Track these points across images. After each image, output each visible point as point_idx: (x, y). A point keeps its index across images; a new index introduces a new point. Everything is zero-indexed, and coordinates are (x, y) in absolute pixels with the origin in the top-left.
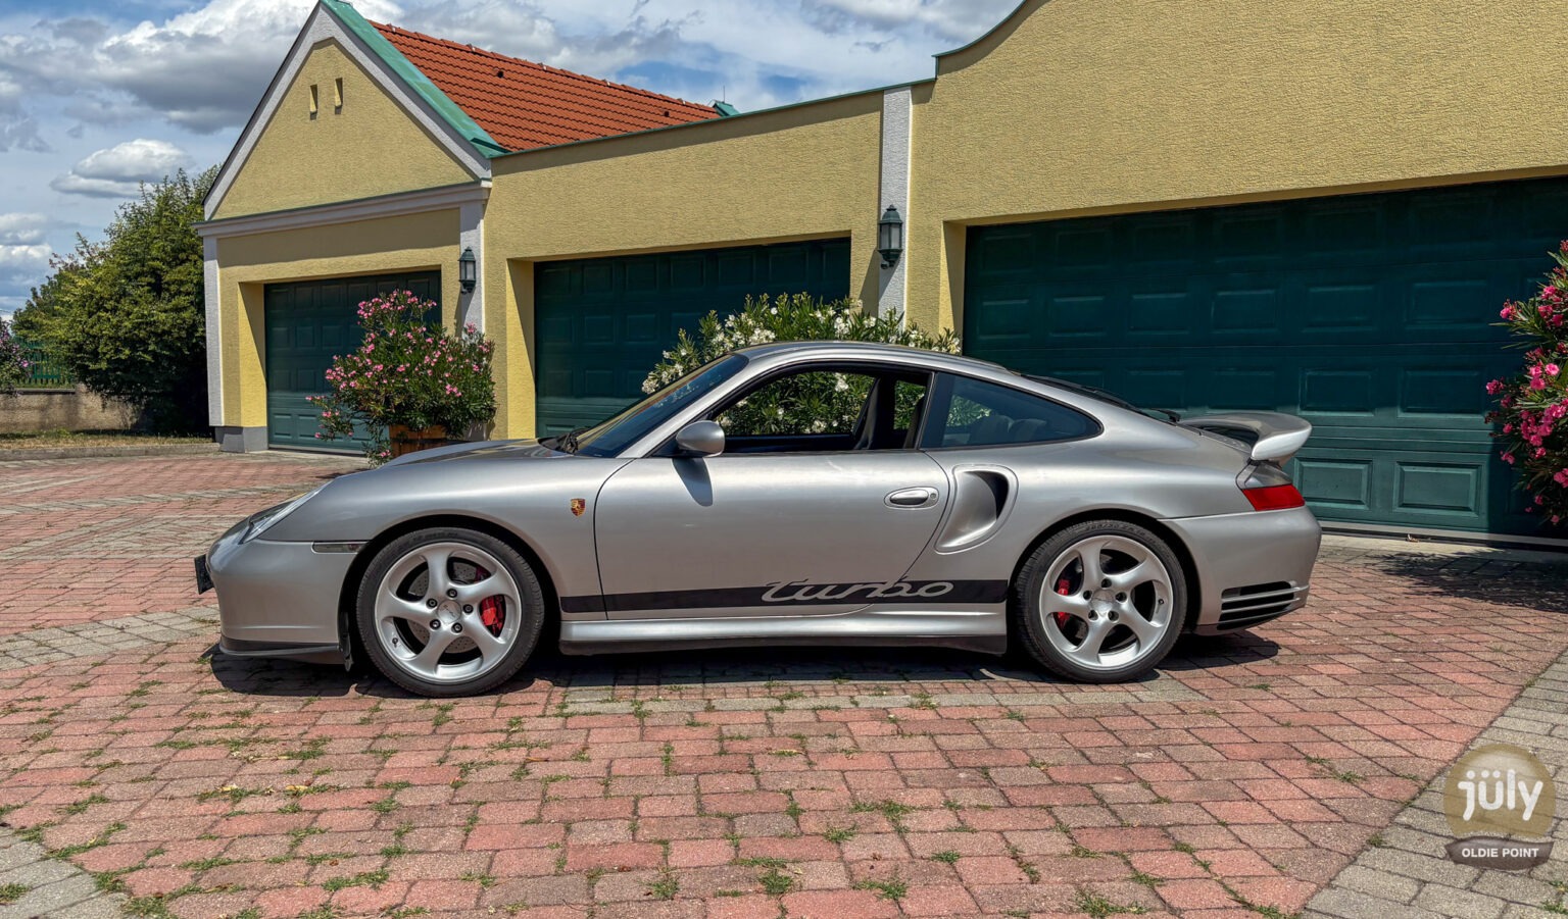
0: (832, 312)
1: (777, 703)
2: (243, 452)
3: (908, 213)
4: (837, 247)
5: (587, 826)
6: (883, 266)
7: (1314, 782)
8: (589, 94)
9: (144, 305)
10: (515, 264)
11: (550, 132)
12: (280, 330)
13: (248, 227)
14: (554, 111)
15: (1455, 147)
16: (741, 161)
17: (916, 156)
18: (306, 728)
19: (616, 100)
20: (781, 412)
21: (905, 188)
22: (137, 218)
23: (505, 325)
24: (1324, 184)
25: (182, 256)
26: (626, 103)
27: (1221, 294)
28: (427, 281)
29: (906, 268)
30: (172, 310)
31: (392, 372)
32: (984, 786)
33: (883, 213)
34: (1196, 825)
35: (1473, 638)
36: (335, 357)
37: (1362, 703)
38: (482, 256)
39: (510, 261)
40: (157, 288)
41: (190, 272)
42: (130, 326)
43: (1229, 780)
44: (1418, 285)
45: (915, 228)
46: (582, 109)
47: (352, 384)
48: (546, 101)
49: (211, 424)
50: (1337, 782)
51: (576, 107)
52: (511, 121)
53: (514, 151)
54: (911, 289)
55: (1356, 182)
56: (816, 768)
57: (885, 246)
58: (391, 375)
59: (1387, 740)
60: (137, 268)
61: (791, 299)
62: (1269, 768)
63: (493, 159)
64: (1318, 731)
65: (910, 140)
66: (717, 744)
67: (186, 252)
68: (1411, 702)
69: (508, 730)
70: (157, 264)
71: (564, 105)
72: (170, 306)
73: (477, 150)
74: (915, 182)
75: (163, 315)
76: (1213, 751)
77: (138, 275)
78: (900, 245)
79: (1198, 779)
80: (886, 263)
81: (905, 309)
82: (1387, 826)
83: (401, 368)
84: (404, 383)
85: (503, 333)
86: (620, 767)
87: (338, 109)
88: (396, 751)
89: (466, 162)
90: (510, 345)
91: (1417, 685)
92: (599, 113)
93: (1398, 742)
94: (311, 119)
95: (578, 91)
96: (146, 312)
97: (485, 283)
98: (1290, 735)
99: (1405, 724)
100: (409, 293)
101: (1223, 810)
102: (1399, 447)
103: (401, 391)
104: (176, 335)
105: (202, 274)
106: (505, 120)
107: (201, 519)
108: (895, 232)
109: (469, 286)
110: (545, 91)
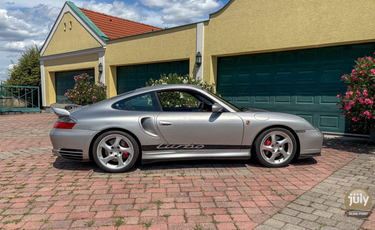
0: (182, 78)
1: (145, 175)
2: (50, 113)
3: (203, 53)
4: (186, 62)
5: (79, 207)
6: (197, 67)
7: (271, 196)
8: (133, 25)
9: (26, 77)
10: (112, 67)
11: (122, 35)
12: (59, 83)
13: (50, 58)
14: (124, 30)
15: (333, 36)
16: (164, 41)
17: (205, 39)
18: (24, 181)
19: (140, 27)
20: (168, 103)
21: (202, 47)
22: (25, 56)
23: (109, 82)
24: (302, 46)
25: (36, 65)
26: (143, 28)
27: (278, 73)
28: (91, 71)
29: (202, 67)
30: (33, 78)
31: (81, 93)
32: (186, 197)
33: (197, 54)
34: (235, 208)
35: (327, 159)
36: (68, 90)
37: (292, 175)
38: (104, 64)
39: (111, 66)
40: (30, 73)
41: (38, 69)
42: (23, 82)
43: (249, 196)
44: (325, 71)
45: (204, 57)
46: (131, 29)
47: (71, 96)
48: (122, 27)
49: (43, 106)
50: (277, 196)
51: (130, 29)
52: (113, 32)
53: (111, 39)
54: (204, 73)
55: (309, 45)
56: (146, 192)
57: (197, 62)
58: (81, 94)
59: (294, 185)
60: (25, 68)
61: (172, 75)
62: (261, 192)
63: (106, 41)
64: (278, 183)
65: (203, 35)
66: (124, 186)
67: (36, 64)
68: (305, 175)
69: (73, 182)
70: (30, 67)
71: (126, 28)
72: (33, 77)
73: (102, 39)
74: (205, 46)
75: (31, 80)
76: (249, 188)
77: (25, 70)
78: (201, 62)
79: (242, 195)
80: (197, 66)
81: (202, 78)
82: (284, 208)
83: (83, 92)
84: (84, 96)
85: (109, 84)
86: (97, 192)
87: (71, 29)
88: (43, 187)
89: (100, 42)
90: (111, 87)
91: (308, 171)
92: (135, 30)
93: (297, 186)
94: (64, 31)
95: (131, 25)
96: (27, 79)
97: (105, 71)
98: (271, 184)
99: (301, 181)
100: (86, 74)
101: (243, 204)
102: (320, 111)
103: (83, 98)
104: (34, 84)
105: (40, 70)
106: (111, 32)
107: (30, 129)
108: (200, 58)
109: (101, 72)
110: (122, 25)
